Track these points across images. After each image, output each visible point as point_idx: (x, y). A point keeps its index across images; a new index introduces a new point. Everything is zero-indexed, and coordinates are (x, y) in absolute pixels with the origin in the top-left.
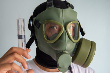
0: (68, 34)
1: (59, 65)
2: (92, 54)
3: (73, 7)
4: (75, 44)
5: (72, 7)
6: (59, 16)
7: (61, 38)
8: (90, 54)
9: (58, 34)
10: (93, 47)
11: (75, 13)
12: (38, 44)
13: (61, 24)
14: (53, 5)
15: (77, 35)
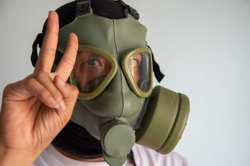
0: (126, 79)
1: (107, 152)
3: (138, 14)
4: (142, 101)
5: (136, 16)
6: (106, 36)
7: (110, 87)
9: (103, 79)
10: (182, 107)
11: (143, 30)
13: (110, 55)
14: (91, 10)
15: (147, 80)
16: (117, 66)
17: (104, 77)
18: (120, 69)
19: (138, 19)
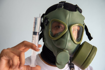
0: (70, 35)
1: (57, 61)
2: (91, 57)
4: (76, 46)
5: (80, 11)
6: (66, 17)
7: (63, 37)
8: (89, 57)
12: (44, 40)
13: (65, 24)
15: (80, 38)
16: (67, 29)
17: (61, 32)
18: (68, 31)
19: (81, 13)
